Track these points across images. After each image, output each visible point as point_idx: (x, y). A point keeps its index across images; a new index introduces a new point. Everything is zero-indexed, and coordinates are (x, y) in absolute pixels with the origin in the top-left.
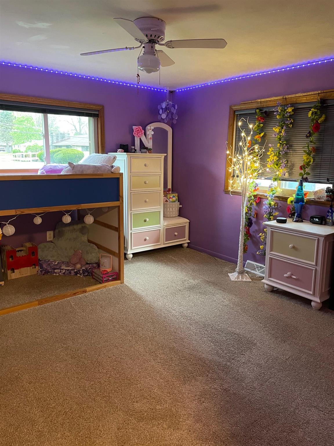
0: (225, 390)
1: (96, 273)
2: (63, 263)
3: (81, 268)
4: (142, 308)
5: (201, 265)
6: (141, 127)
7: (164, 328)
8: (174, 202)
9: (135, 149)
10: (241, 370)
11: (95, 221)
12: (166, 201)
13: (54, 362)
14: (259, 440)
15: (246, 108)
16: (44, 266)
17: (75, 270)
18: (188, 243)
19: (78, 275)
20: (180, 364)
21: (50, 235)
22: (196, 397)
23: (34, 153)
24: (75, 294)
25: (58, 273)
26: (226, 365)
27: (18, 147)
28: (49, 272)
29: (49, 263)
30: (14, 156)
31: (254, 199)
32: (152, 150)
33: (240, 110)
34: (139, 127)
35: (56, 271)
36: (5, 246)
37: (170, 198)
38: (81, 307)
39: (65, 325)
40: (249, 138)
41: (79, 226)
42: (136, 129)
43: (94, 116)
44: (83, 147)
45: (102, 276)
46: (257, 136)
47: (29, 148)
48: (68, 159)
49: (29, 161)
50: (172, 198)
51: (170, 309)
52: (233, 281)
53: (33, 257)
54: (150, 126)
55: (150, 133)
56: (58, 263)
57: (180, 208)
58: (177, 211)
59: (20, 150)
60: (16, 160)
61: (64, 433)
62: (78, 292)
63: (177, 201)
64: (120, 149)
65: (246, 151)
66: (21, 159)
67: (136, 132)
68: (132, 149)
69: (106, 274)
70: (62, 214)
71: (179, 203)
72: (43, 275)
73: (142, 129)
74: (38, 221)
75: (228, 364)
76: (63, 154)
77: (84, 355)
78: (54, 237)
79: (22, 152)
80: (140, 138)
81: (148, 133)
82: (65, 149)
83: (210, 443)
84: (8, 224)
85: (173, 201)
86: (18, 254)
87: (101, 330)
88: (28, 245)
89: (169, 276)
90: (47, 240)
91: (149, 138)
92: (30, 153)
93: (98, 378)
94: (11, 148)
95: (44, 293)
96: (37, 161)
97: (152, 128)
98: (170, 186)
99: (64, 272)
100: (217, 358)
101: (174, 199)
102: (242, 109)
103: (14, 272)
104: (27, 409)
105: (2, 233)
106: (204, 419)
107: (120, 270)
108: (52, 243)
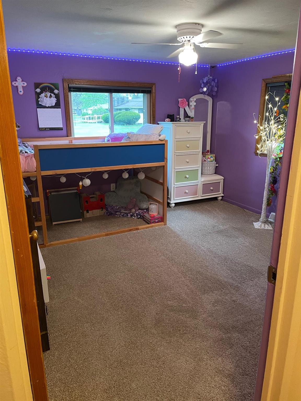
0: (233, 301)
1: (146, 216)
2: (122, 207)
3: (135, 212)
4: (179, 243)
5: (231, 215)
6: (185, 100)
7: (194, 258)
8: (212, 161)
9: (180, 118)
10: (248, 290)
11: (146, 177)
12: (204, 161)
13: (116, 272)
14: (252, 332)
15: (276, 81)
16: (109, 209)
17: (131, 214)
18: (222, 196)
19: (133, 217)
20: (203, 282)
21: (113, 186)
22: (211, 302)
23: (99, 116)
24: (130, 230)
25: (119, 215)
26: (237, 286)
27: (86, 110)
28: (112, 214)
29: (112, 207)
30: (83, 118)
31: (280, 160)
32: (194, 118)
33: (271, 83)
34: (184, 100)
35: (117, 213)
36: (82, 194)
37: (208, 158)
38: (135, 239)
39: (124, 250)
40: (275, 109)
41: (135, 180)
42: (181, 101)
43: (147, 93)
44: (139, 109)
45: (150, 218)
46: (285, 106)
47: (95, 112)
48: (127, 121)
49: (95, 123)
50: (210, 158)
51: (200, 246)
52: (256, 229)
53: (101, 202)
54: (193, 98)
55: (193, 104)
56: (119, 207)
57: (216, 167)
58: (214, 169)
59: (87, 113)
60: (85, 122)
61: (123, 312)
62: (133, 229)
63: (214, 161)
64: (167, 118)
65: (273, 120)
66: (89, 121)
67: (181, 104)
68: (177, 118)
69: (153, 217)
70: (122, 171)
71: (216, 162)
72: (108, 216)
73: (186, 101)
74: (106, 176)
75: (239, 285)
76: (123, 116)
77: (136, 270)
78: (116, 188)
79: (90, 115)
80: (184, 109)
81: (191, 104)
82: (124, 112)
83: (216, 329)
84: (86, 178)
85: (210, 161)
86: (92, 200)
87: (148, 255)
88: (98, 193)
89: (203, 222)
90: (111, 190)
91: (192, 108)
92: (96, 116)
93: (145, 284)
94: (80, 111)
95: (109, 228)
96: (101, 122)
97: (195, 99)
98: (208, 148)
99: (123, 214)
100: (231, 281)
101: (212, 159)
102: (273, 82)
103: (88, 213)
104: (100, 297)
105: (82, 184)
106: (214, 315)
107: (163, 215)
108: (114, 193)
